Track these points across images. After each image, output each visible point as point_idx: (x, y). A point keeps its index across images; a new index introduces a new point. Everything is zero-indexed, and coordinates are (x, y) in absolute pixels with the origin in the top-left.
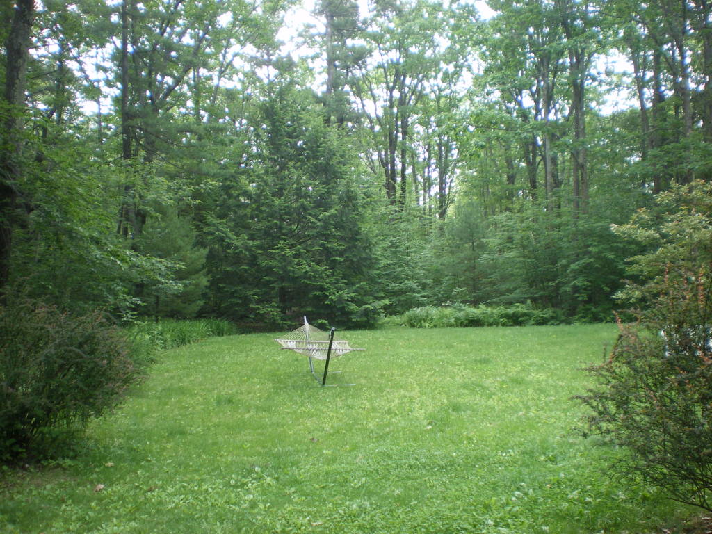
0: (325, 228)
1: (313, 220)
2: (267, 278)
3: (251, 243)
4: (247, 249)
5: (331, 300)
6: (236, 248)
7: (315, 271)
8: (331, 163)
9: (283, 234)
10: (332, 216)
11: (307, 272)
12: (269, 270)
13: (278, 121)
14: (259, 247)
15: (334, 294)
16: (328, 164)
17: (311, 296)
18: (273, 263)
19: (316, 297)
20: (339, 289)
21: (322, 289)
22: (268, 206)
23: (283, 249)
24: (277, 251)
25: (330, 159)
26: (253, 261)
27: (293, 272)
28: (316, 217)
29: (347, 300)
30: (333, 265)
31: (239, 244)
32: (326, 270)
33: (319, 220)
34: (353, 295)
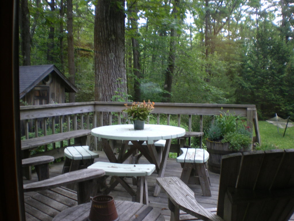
0: (281, 81)
1: (277, 78)
2: (257, 100)
3: (252, 86)
4: (250, 88)
5: (283, 110)
6: (246, 88)
7: (277, 98)
8: (284, 56)
9: (264, 83)
10: (284, 77)
11: (273, 98)
12: (258, 97)
13: (264, 39)
14: (255, 88)
15: (284, 107)
16: (283, 56)
17: (275, 108)
18: (260, 94)
19: (276, 108)
20: (286, 106)
21: (279, 105)
22: (259, 72)
23: (264, 89)
24: (262, 90)
25: (284, 54)
26: (252, 93)
27: (268, 98)
28: (278, 77)
29: (289, 110)
30: (284, 96)
31: (247, 86)
32: (281, 98)
33: (279, 78)
34: (291, 108)
